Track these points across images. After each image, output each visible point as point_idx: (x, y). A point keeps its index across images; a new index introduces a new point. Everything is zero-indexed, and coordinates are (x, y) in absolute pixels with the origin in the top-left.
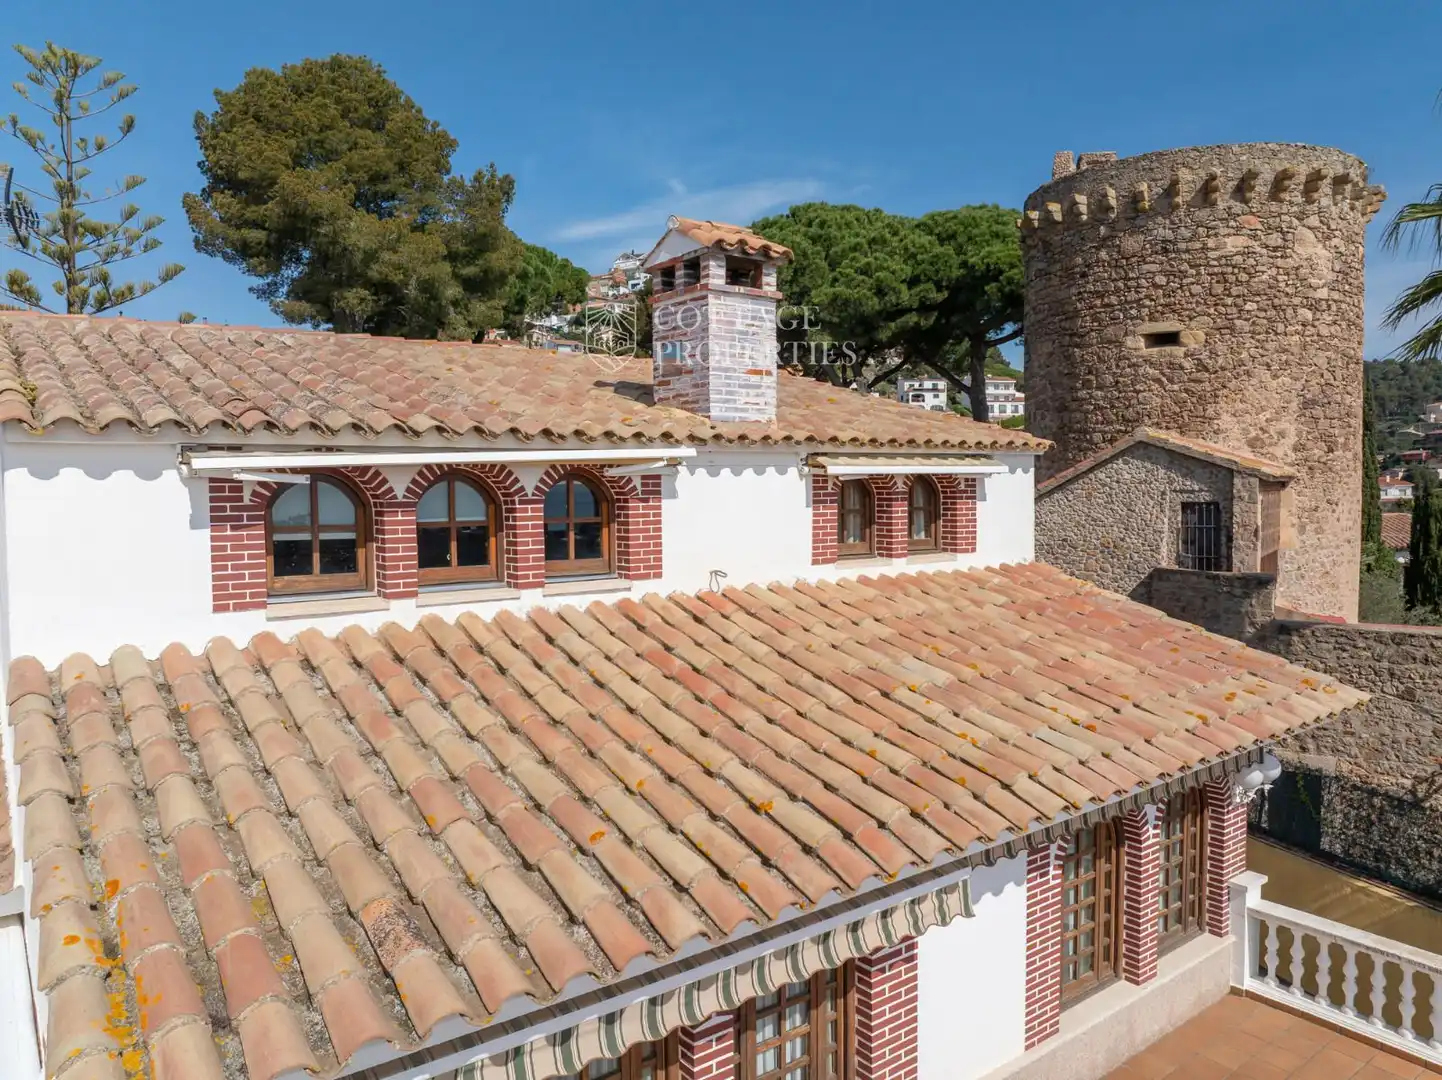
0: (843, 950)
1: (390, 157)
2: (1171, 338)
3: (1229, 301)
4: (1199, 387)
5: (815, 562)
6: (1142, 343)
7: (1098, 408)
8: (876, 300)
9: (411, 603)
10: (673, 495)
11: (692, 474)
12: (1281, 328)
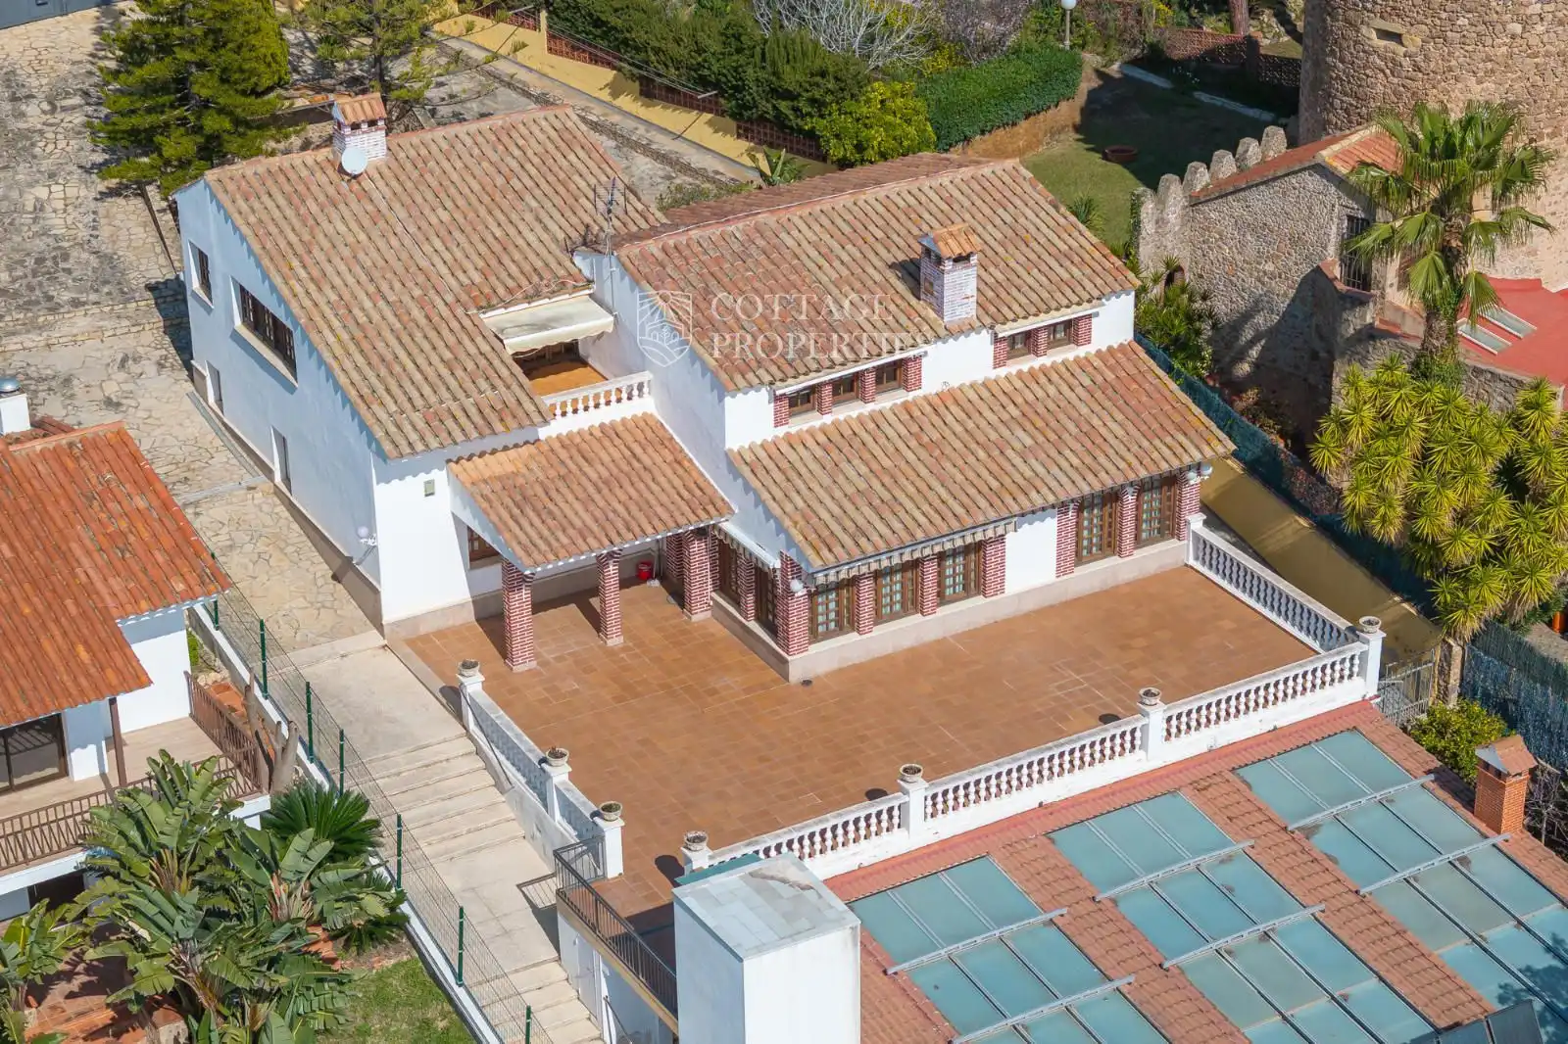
0: (979, 537)
2: (1397, 38)
3: (1444, 15)
4: (1413, 85)
5: (995, 367)
6: (1374, 35)
7: (1338, 77)
10: (927, 358)
12: (1489, 41)
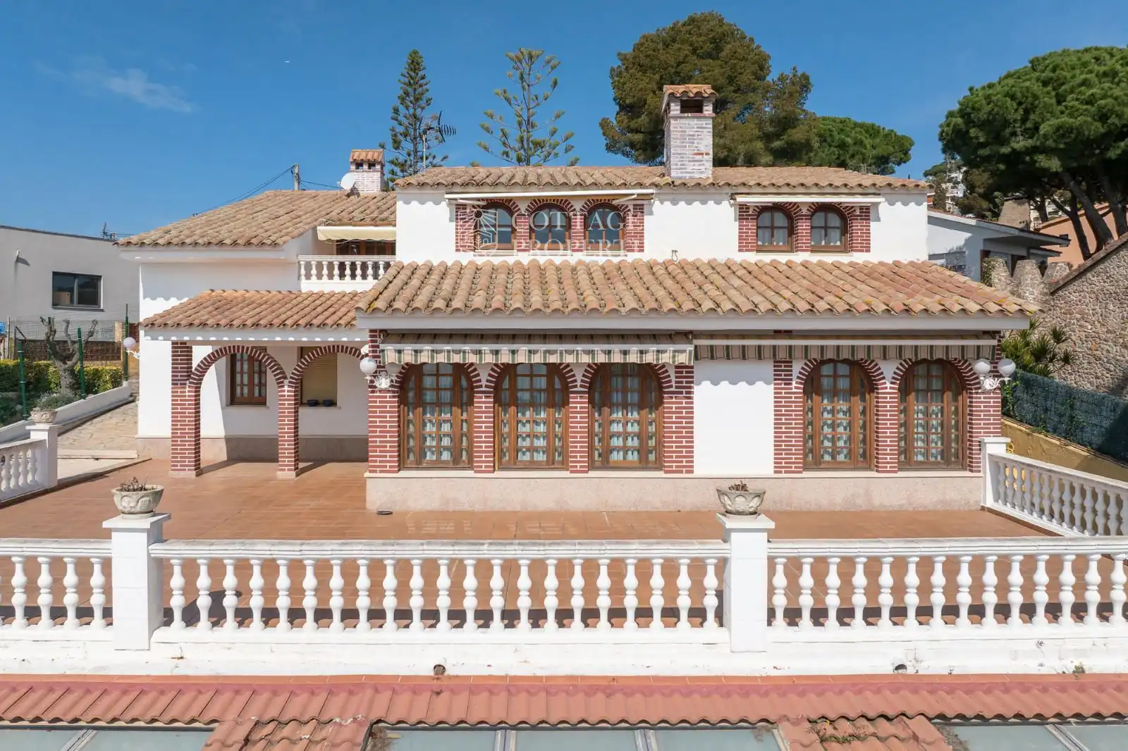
1: (723, 74)
5: (740, 251)
8: (1099, 124)
9: (527, 253)
10: (651, 213)
11: (662, 203)
